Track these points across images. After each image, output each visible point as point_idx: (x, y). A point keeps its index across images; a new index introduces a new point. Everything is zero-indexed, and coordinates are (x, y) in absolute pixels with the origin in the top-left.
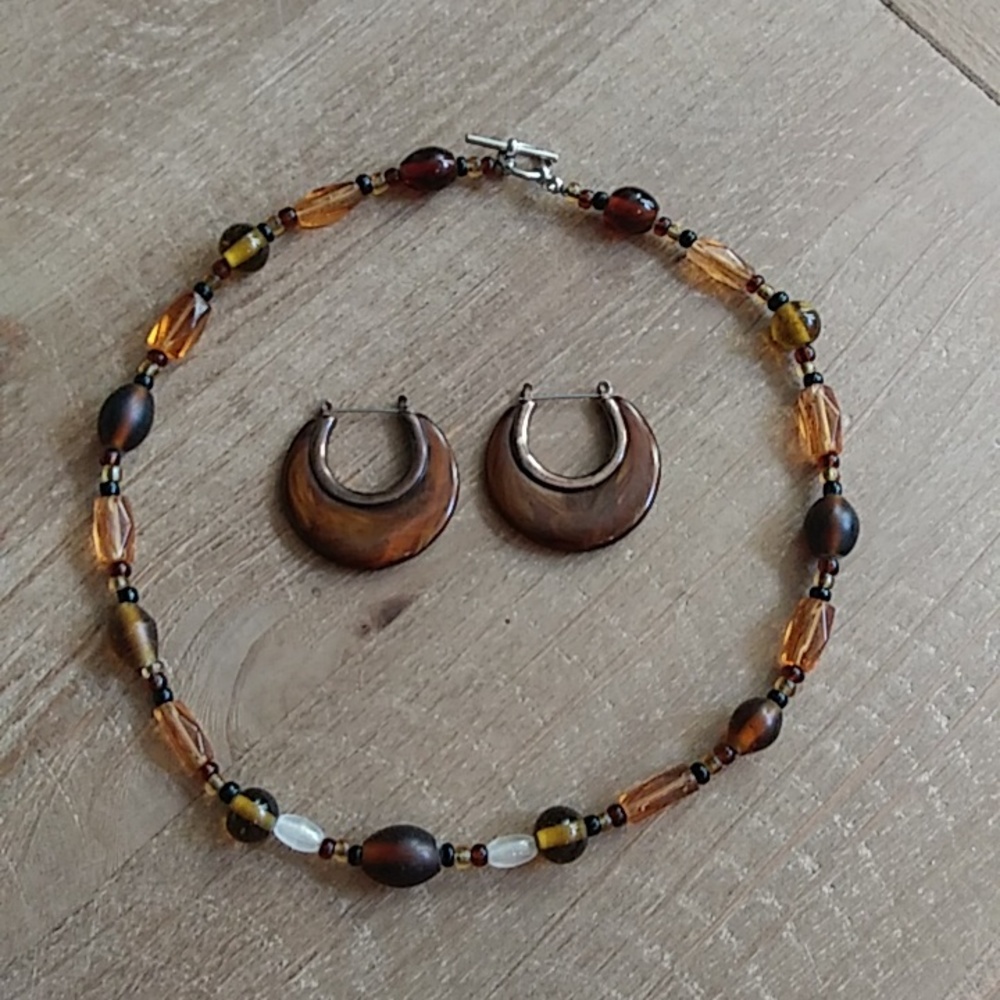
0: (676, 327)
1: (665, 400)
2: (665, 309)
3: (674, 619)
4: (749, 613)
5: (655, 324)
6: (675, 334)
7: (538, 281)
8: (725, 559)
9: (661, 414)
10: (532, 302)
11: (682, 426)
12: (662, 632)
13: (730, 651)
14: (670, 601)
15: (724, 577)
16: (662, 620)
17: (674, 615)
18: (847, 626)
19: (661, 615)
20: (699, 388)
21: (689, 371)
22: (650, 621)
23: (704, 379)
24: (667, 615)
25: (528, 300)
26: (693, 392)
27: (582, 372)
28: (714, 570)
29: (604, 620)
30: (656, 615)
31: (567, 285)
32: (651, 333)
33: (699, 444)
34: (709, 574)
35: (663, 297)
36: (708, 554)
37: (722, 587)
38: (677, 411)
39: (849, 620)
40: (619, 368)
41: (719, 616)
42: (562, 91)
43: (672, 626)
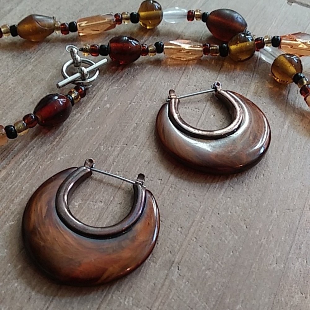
0: (108, 106)
1: (115, 145)
2: (98, 98)
3: (174, 284)
4: (225, 260)
5: (94, 107)
6: (108, 109)
7: (11, 102)
8: (192, 230)
9: (116, 153)
10: (9, 114)
11: (132, 157)
12: (168, 297)
13: (224, 293)
14: (166, 272)
15: (197, 242)
16: (165, 288)
17: (172, 281)
18: (294, 246)
19: (163, 285)
20: (134, 133)
21: (125, 126)
22: (156, 292)
23: (135, 128)
24: (167, 283)
25: (7, 114)
26: (132, 136)
27: (54, 143)
28: (188, 239)
29: (121, 303)
30: (159, 286)
31: (31, 100)
32: (93, 112)
33: (146, 163)
34: (185, 243)
35: (94, 93)
36: (180, 229)
37: (199, 249)
38: (126, 148)
39: (293, 241)
40: (79, 135)
41: (206, 270)
42: (5, 17)
43: (174, 291)
